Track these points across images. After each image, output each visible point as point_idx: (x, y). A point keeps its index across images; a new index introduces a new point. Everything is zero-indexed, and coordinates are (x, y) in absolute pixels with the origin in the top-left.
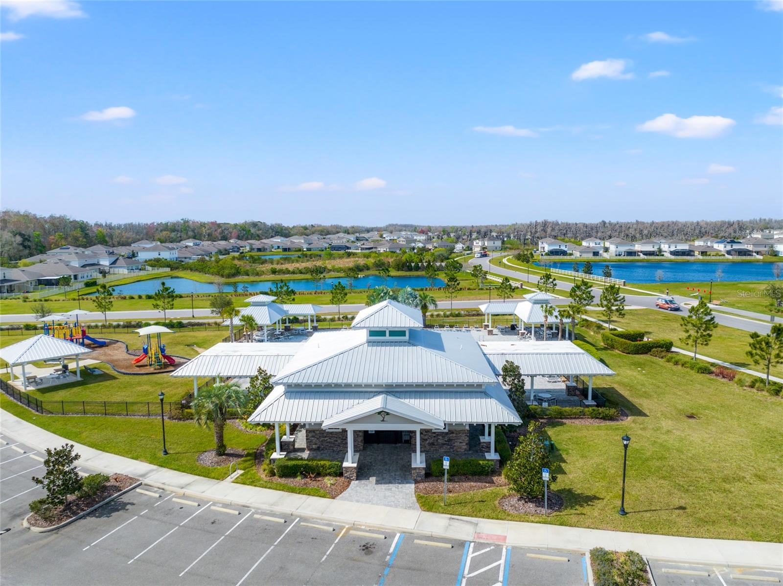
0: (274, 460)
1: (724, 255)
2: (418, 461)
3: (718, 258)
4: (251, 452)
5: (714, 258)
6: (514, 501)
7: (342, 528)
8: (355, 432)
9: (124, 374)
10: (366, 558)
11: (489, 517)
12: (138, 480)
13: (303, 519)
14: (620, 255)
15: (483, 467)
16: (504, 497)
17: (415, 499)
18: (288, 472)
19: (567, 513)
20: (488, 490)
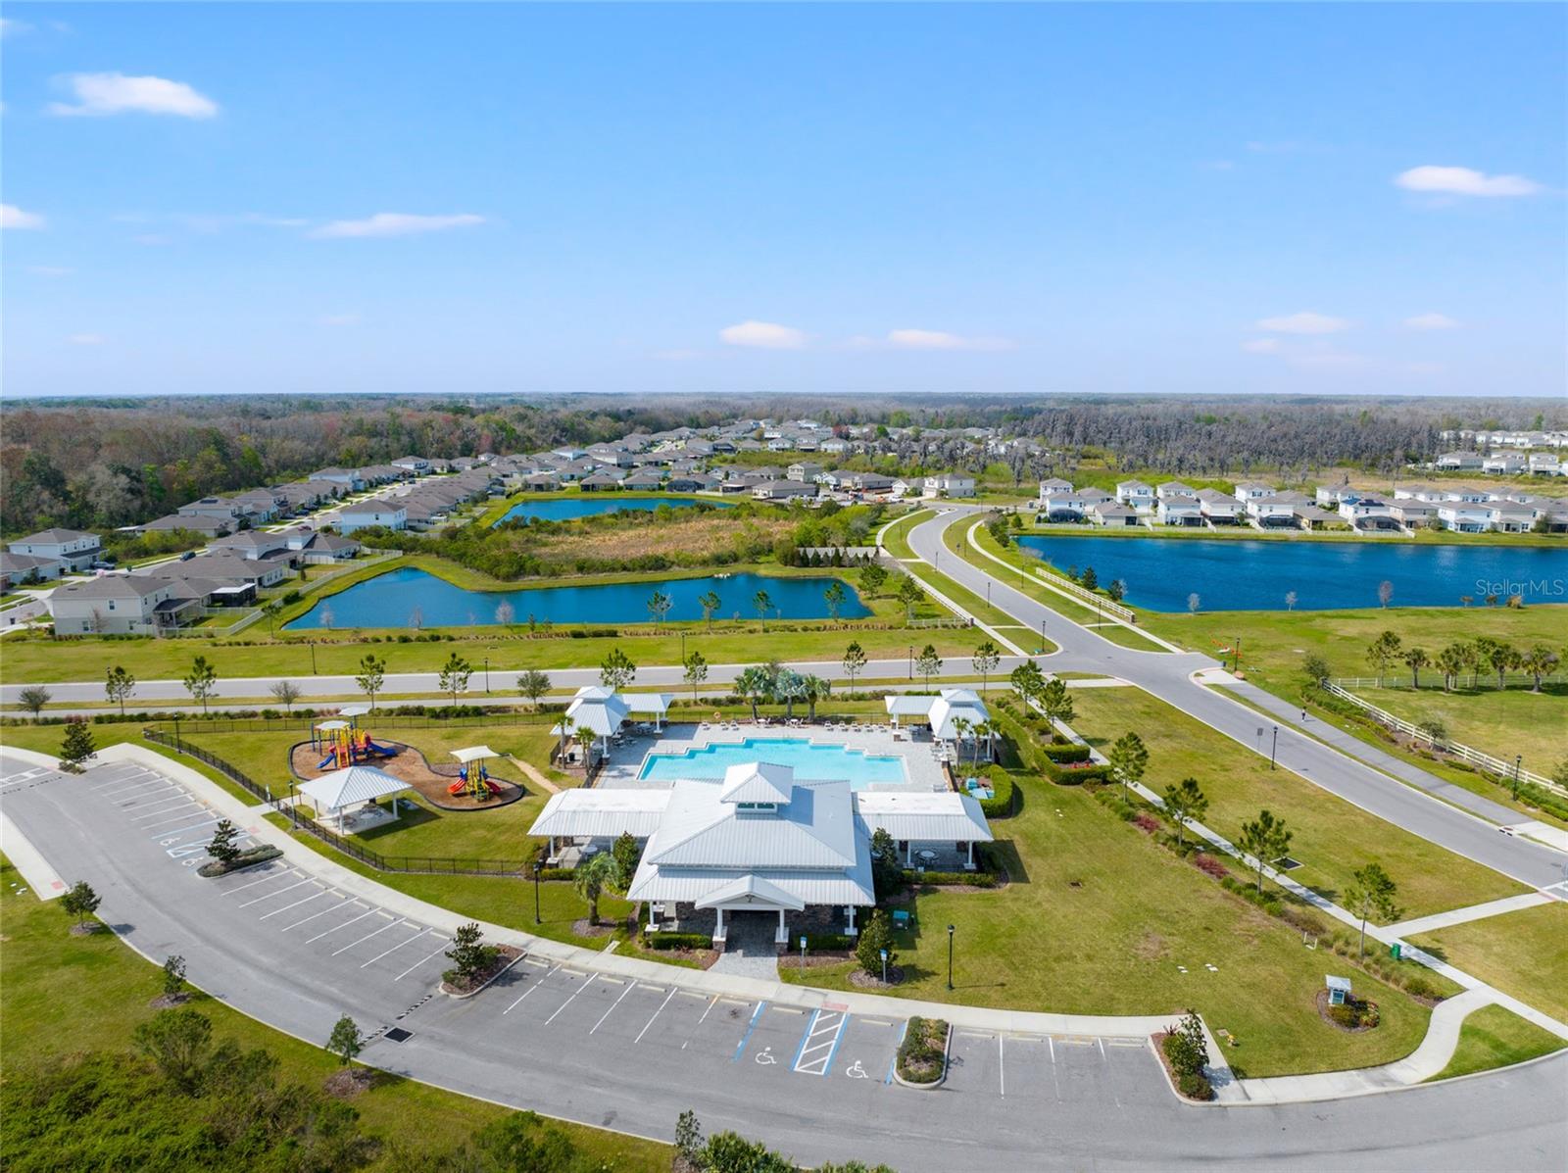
0: (649, 933)
1: (1350, 528)
2: (782, 936)
3: (1339, 533)
4: (622, 921)
5: (1331, 533)
6: (862, 974)
7: (714, 997)
8: (724, 911)
9: (446, 809)
10: (734, 1021)
11: (837, 989)
12: (522, 951)
13: (680, 989)
14: (1173, 523)
15: (841, 942)
16: (855, 971)
17: (776, 971)
18: (663, 944)
19: (905, 987)
20: (842, 964)
